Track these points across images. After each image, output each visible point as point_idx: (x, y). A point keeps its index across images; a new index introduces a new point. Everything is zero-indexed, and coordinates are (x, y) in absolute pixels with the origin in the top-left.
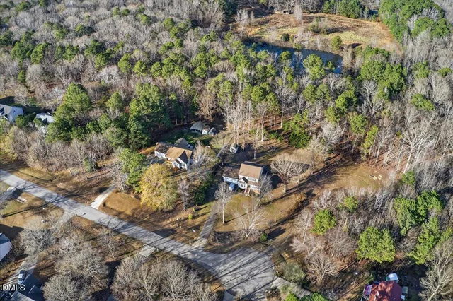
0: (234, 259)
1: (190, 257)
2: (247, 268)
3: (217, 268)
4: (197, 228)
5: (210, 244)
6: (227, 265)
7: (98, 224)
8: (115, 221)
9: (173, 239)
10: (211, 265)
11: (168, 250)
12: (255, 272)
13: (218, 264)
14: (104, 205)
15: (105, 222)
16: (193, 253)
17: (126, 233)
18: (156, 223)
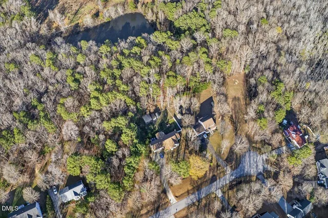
0: (245, 163)
1: (233, 177)
2: (252, 161)
3: (245, 172)
4: (218, 166)
5: (231, 167)
6: (246, 167)
7: (189, 206)
8: (192, 197)
9: (219, 178)
10: (242, 173)
11: (224, 184)
12: (255, 160)
13: (244, 170)
14: (177, 197)
15: (190, 202)
16: (232, 175)
17: (203, 196)
18: (205, 180)
